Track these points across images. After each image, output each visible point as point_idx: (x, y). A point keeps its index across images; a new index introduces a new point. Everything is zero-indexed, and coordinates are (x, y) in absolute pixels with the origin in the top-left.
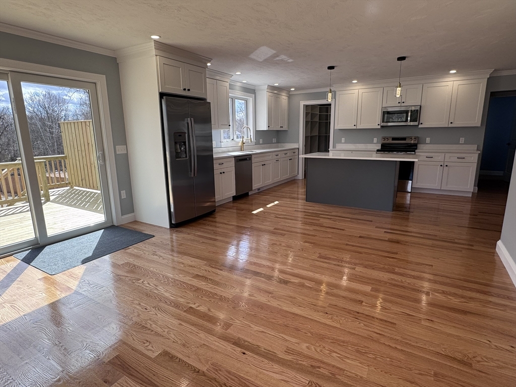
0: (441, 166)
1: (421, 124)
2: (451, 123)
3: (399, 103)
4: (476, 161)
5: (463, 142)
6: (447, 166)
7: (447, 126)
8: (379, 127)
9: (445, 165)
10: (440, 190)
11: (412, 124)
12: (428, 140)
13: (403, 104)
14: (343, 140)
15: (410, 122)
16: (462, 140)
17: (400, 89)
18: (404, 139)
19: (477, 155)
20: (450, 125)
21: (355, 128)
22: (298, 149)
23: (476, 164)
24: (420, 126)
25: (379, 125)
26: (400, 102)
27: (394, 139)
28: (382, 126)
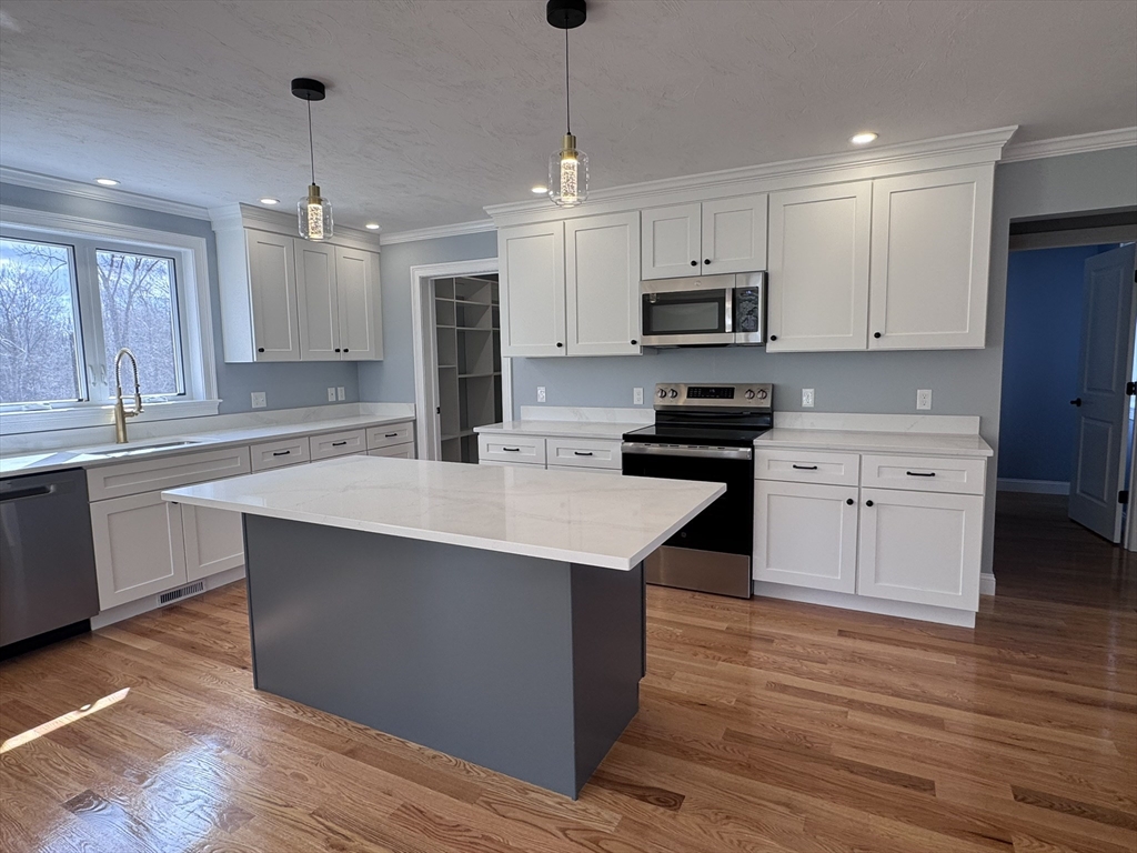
0: (850, 502)
1: (774, 338)
2: (878, 335)
3: (694, 263)
4: (982, 490)
5: (928, 407)
6: (870, 504)
7: (863, 348)
8: (636, 350)
9: (864, 501)
10: (855, 596)
11: (741, 338)
12: (808, 397)
13: (707, 270)
14: (541, 393)
15: (734, 331)
16: (924, 398)
17: (572, 161)
18: (727, 392)
19: (982, 465)
20: (875, 345)
21: (561, 352)
22: (415, 421)
23: (981, 500)
24: (771, 347)
25: (634, 342)
26: (697, 260)
27: (694, 392)
28: (646, 348)
